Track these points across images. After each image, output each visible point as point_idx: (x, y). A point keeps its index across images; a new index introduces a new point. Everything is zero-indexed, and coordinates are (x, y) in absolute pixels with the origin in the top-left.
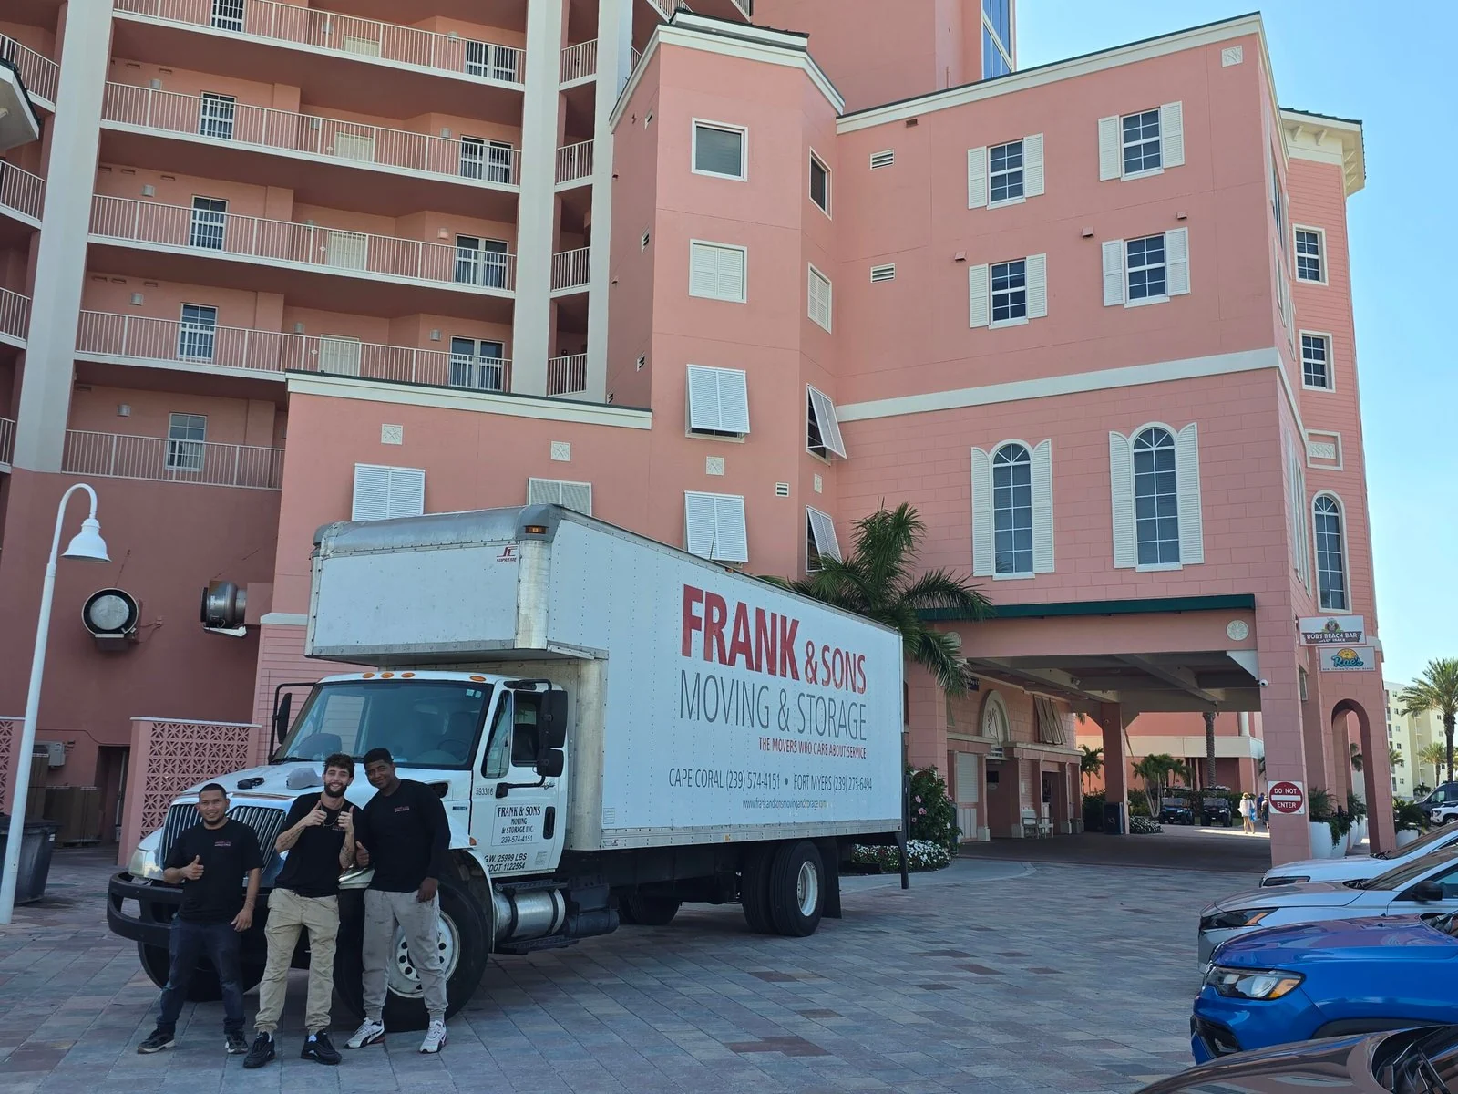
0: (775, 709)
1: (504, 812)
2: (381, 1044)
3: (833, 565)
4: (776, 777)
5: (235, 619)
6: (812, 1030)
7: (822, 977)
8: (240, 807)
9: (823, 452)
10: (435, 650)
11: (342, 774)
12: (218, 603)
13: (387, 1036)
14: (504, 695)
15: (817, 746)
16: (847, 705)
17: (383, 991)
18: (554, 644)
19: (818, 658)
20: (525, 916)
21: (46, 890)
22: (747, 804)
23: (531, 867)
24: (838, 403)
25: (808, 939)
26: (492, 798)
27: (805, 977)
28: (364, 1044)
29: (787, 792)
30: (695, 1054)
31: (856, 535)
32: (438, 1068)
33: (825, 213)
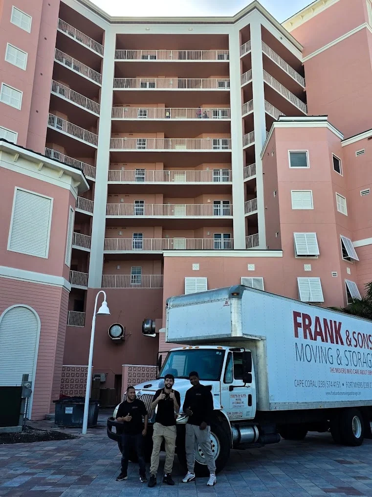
0: (335, 356)
1: (233, 396)
2: (194, 482)
3: (357, 301)
4: (338, 383)
5: (152, 331)
6: (359, 485)
7: (364, 463)
8: (144, 395)
9: (349, 259)
10: (205, 338)
11: (170, 381)
12: (147, 326)
13: (196, 478)
14: (229, 354)
15: (354, 371)
16: (366, 354)
17: (193, 462)
18: (245, 334)
19: (351, 336)
20: (244, 435)
21: (97, 423)
22: (327, 393)
23: (245, 417)
24: (353, 241)
25: (360, 447)
26: (228, 391)
27: (356, 463)
28: (188, 480)
29: (344, 389)
30: (309, 492)
31: (366, 289)
32: (213, 492)
33: (340, 174)
